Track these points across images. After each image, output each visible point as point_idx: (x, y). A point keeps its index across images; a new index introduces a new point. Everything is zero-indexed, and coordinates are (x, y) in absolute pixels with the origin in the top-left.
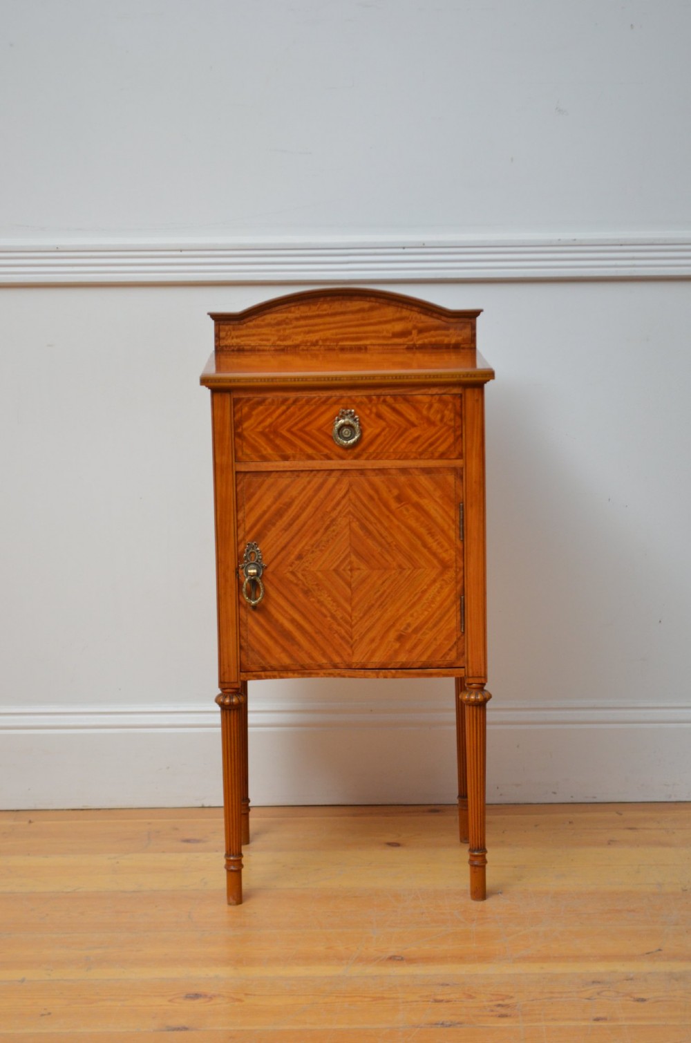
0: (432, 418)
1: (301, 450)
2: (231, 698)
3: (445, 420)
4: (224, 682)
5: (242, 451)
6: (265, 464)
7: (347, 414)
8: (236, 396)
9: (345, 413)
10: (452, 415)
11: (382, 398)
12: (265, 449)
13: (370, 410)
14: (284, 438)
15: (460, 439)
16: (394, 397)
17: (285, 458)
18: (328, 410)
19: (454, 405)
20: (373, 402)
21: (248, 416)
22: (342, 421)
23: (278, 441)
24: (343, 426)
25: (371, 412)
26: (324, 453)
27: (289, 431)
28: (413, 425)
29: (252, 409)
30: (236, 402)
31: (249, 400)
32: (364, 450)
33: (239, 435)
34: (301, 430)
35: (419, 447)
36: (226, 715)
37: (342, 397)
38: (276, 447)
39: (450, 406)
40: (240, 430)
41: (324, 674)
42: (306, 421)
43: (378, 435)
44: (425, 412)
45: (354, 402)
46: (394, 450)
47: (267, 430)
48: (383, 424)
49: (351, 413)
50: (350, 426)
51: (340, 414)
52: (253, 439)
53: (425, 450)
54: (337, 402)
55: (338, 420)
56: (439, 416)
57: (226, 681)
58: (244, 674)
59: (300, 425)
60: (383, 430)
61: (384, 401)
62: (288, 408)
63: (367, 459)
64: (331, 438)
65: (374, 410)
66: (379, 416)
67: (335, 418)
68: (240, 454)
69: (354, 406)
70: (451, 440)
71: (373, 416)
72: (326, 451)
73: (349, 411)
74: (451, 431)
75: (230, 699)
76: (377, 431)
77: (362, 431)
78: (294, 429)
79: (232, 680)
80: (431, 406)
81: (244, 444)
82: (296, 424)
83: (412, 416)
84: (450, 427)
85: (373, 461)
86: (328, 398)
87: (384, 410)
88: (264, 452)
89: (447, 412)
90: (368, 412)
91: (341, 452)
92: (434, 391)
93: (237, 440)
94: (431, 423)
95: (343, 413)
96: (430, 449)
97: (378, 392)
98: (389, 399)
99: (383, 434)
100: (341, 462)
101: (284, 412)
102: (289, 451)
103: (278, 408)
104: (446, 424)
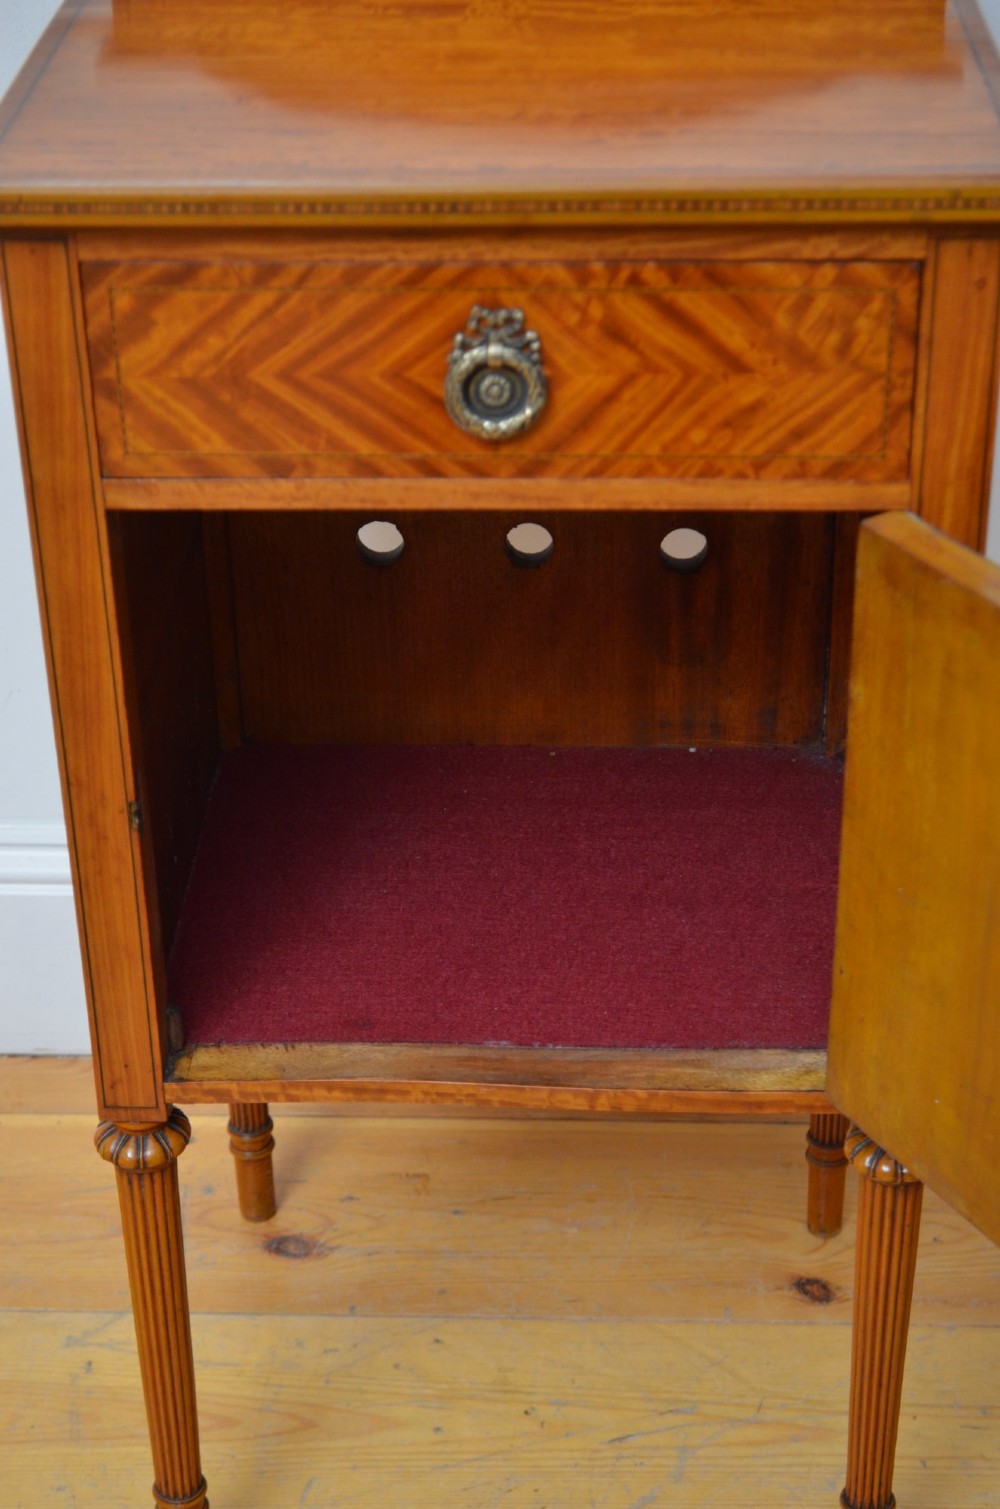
0: (810, 343)
1: (334, 443)
2: (140, 1148)
3: (857, 348)
4: (115, 1107)
5: (125, 444)
6: (209, 487)
7: (496, 327)
8: (87, 254)
9: (491, 319)
10: (883, 335)
11: (625, 273)
12: (206, 439)
13: (583, 311)
14: (268, 400)
15: (906, 418)
16: (674, 269)
17: (279, 469)
18: (428, 306)
19: (893, 299)
20: (594, 285)
21: (139, 324)
22: (477, 353)
23: (249, 413)
24: (480, 368)
25: (585, 320)
26: (417, 455)
27: (286, 376)
28: (735, 365)
29: (148, 301)
30: (87, 276)
31: (134, 267)
32: (556, 446)
33: (112, 391)
34: (332, 375)
35: (756, 442)
36: (130, 1183)
37: (476, 267)
38: (242, 434)
39: (876, 306)
40: (110, 373)
41: (426, 1094)
42: (349, 346)
43: (610, 398)
44: (782, 321)
45: (521, 282)
46: (665, 448)
47: (209, 372)
48: (628, 360)
49: (509, 321)
50: (505, 369)
51: (472, 325)
52: (161, 403)
53: (779, 450)
54: (460, 281)
55: (465, 347)
56: (834, 338)
57: (121, 1104)
58: (174, 1086)
59: (332, 356)
60: (629, 380)
61: (635, 281)
62: (280, 301)
63: (569, 474)
64: (438, 403)
65: (596, 311)
66: (616, 333)
67: (451, 336)
68: (115, 453)
69: (521, 297)
70: (872, 419)
71: (591, 332)
72: (423, 449)
73: (502, 314)
74: (876, 388)
75: (137, 1152)
76: (607, 382)
77: (548, 386)
78: (305, 374)
79: (141, 1102)
80: (805, 302)
81: (129, 420)
82: (312, 354)
83: (734, 335)
84: (873, 376)
85: (591, 485)
86: (425, 271)
87: (635, 313)
88: (204, 449)
89: (863, 323)
90: (573, 318)
91: (477, 454)
92: (827, 246)
93: (103, 405)
94: (803, 359)
95: (480, 320)
96: (796, 450)
97: (615, 247)
98: (650, 273)
99: (627, 395)
100: (475, 484)
101: (268, 312)
102: (292, 447)
103: (242, 299)
104: (856, 365)
